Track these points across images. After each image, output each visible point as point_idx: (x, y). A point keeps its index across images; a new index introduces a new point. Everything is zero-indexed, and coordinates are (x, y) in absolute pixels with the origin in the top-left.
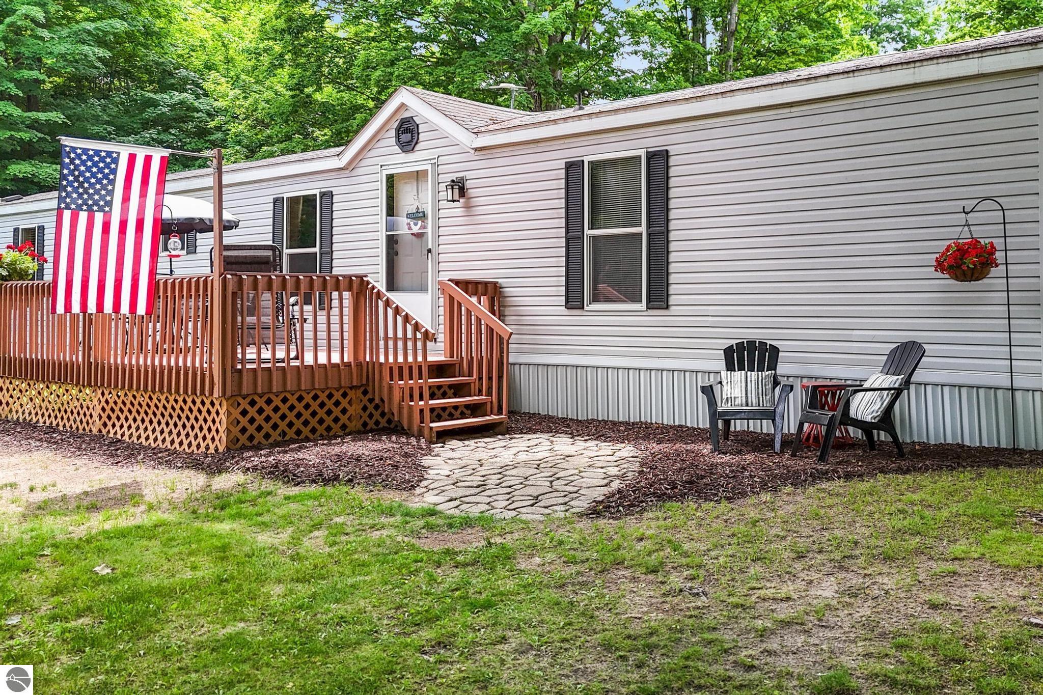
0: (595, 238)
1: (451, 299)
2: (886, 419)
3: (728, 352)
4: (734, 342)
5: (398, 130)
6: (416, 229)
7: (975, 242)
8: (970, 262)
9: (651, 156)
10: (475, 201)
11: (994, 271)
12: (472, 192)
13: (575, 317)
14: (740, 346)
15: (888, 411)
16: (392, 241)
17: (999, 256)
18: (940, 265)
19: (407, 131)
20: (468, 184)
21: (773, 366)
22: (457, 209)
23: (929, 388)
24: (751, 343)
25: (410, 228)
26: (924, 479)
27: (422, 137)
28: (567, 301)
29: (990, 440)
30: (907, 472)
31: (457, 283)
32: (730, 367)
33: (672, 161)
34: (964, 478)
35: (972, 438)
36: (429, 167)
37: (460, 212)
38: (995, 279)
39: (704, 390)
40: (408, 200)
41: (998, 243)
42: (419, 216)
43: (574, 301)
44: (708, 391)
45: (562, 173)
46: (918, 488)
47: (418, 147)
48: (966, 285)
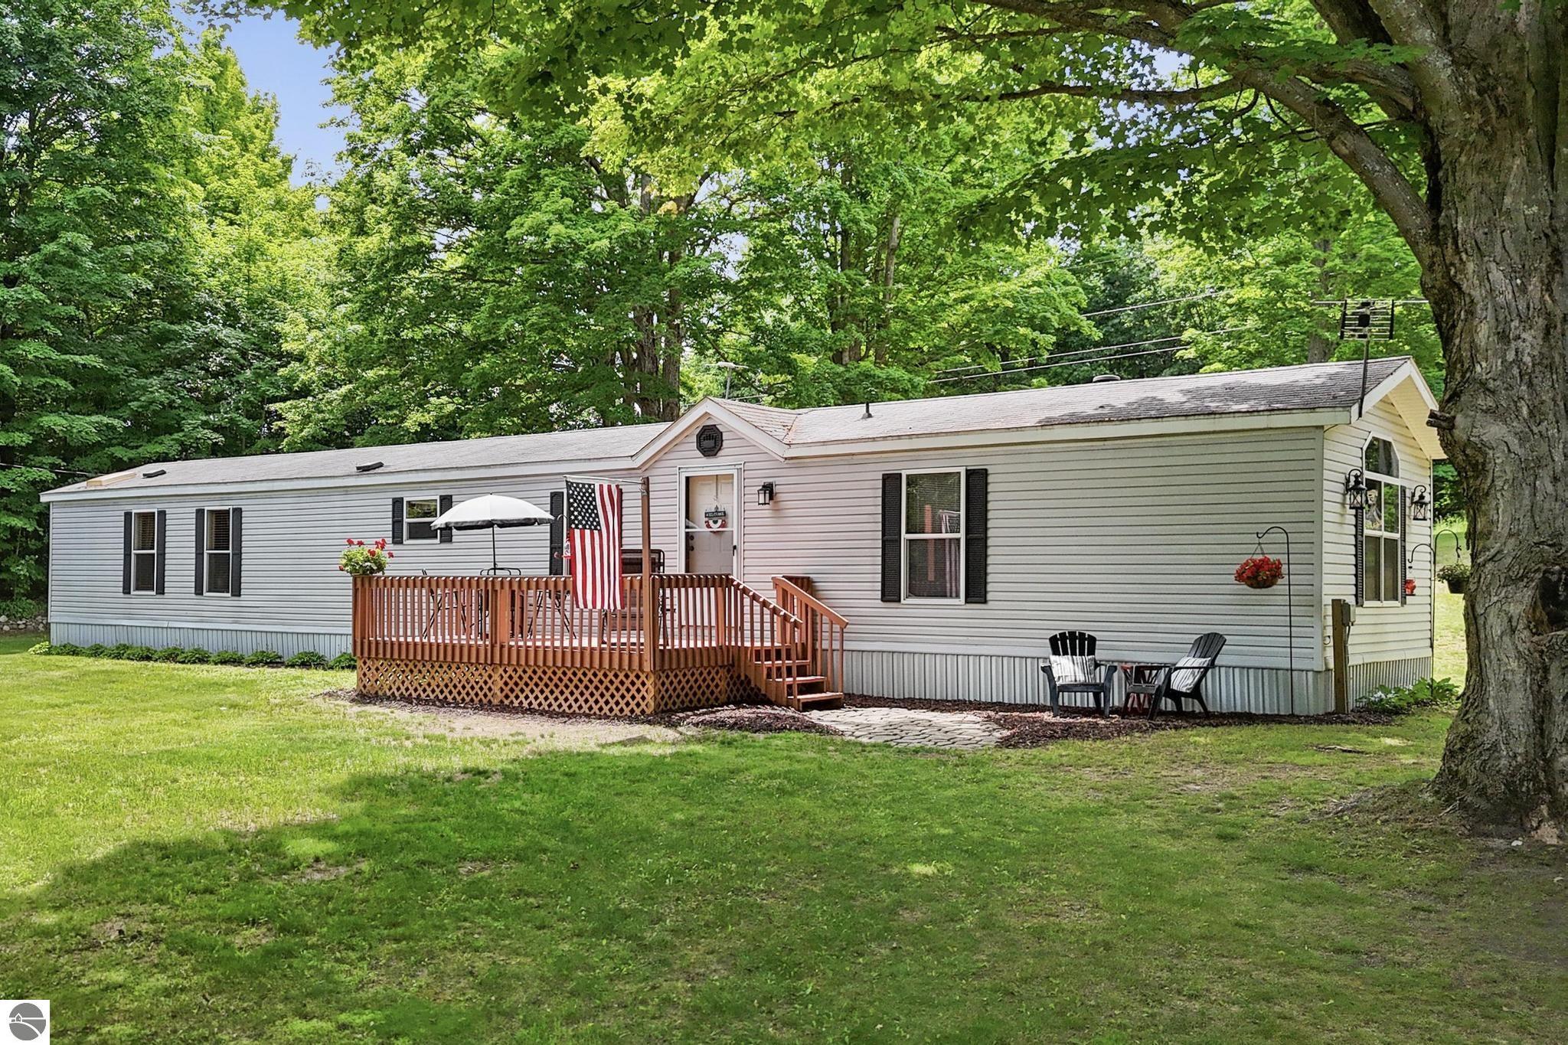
0: (911, 541)
1: (785, 592)
2: (1196, 692)
3: (1053, 641)
4: (1057, 633)
5: (699, 437)
6: (715, 527)
7: (1265, 561)
8: (1263, 575)
9: (970, 473)
10: (783, 505)
11: (1280, 581)
12: (780, 497)
13: (891, 609)
14: (1063, 635)
15: (1197, 685)
16: (689, 537)
17: (1284, 569)
18: (1240, 577)
19: (709, 438)
20: (776, 489)
21: (1092, 652)
22: (766, 511)
23: (1223, 670)
24: (1072, 634)
25: (709, 526)
26: (1233, 729)
27: (725, 444)
28: (883, 595)
29: (1271, 709)
30: (1216, 726)
31: (790, 579)
32: (1056, 652)
33: (990, 479)
34: (1260, 729)
35: (1257, 708)
36: (735, 472)
37: (767, 513)
38: (1280, 587)
39: (1043, 669)
40: (706, 502)
41: (1283, 558)
42: (718, 516)
43: (890, 593)
44: (1047, 670)
45: (880, 484)
46: (1230, 734)
47: (721, 453)
48: (1258, 591)
